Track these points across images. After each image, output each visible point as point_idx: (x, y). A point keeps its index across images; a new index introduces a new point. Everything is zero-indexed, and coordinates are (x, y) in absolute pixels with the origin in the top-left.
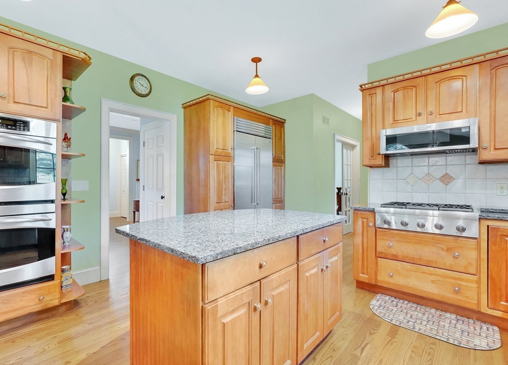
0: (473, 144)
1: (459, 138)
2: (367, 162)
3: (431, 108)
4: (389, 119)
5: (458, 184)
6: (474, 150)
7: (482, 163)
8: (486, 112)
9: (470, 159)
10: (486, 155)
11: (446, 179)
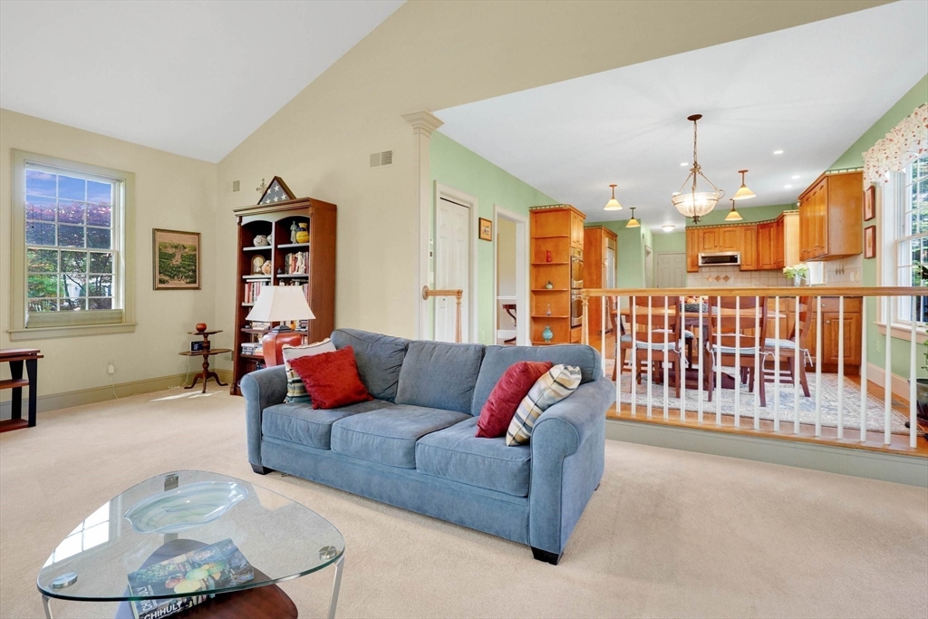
0: (739, 263)
1: (733, 259)
2: (689, 270)
3: (721, 244)
4: (701, 247)
5: (731, 280)
6: (739, 265)
7: (741, 271)
8: (743, 249)
9: (737, 269)
10: (743, 268)
11: (726, 278)
